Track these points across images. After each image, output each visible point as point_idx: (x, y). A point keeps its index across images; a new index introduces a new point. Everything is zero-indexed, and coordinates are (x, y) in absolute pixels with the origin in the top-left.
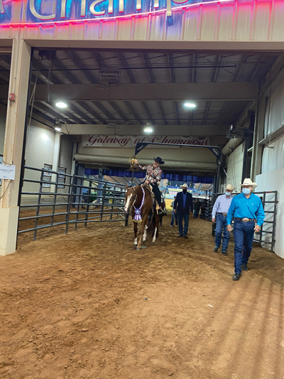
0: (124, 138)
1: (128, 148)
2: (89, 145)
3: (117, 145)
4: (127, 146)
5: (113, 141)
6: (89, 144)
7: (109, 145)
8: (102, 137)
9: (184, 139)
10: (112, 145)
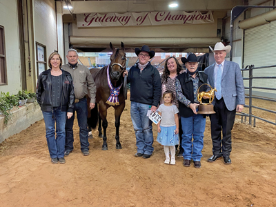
0: (126, 15)
1: (130, 26)
2: (85, 26)
3: (118, 23)
4: (129, 24)
5: (113, 19)
6: (86, 24)
7: (109, 24)
8: (100, 16)
9: (188, 15)
10: (112, 24)
